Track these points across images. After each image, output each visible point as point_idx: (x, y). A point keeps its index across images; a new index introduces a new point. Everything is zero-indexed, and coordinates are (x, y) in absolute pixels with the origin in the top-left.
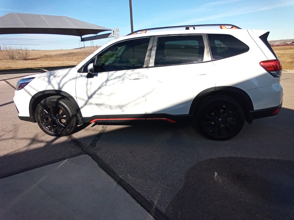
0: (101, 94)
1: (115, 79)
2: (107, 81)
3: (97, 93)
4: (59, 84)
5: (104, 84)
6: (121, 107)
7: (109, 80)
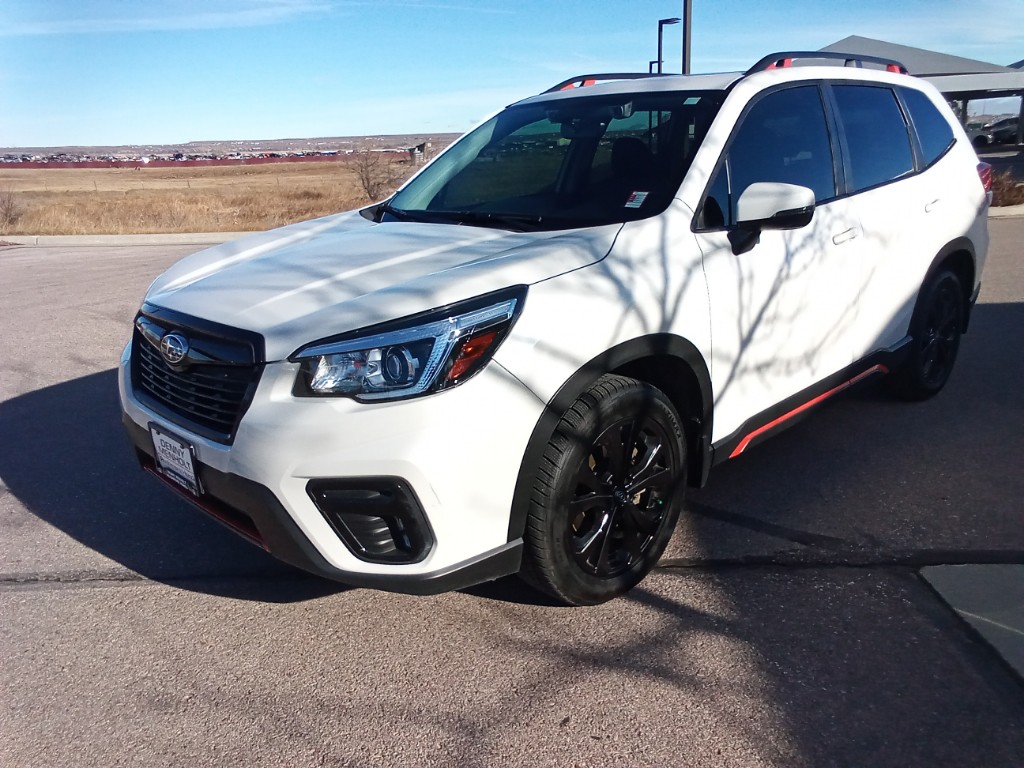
0: (775, 317)
1: (803, 246)
2: (789, 256)
3: (766, 315)
4: (662, 301)
5: (784, 273)
6: (808, 358)
7: (792, 255)
